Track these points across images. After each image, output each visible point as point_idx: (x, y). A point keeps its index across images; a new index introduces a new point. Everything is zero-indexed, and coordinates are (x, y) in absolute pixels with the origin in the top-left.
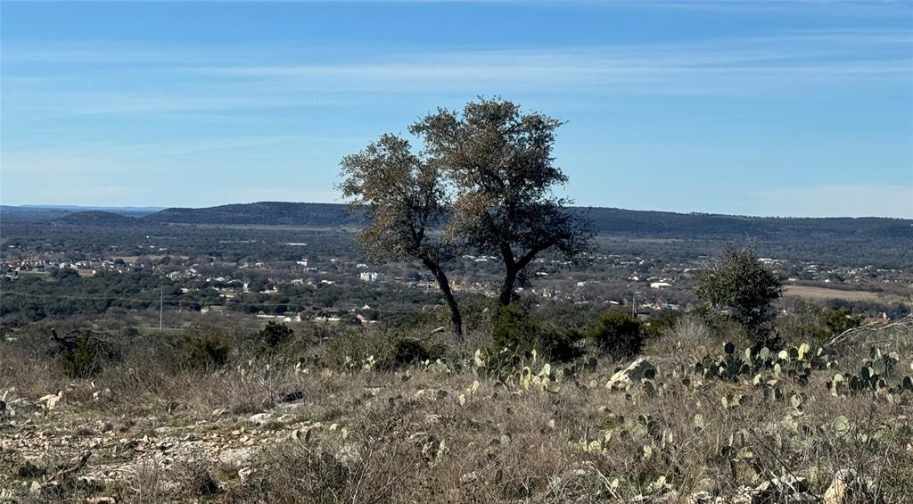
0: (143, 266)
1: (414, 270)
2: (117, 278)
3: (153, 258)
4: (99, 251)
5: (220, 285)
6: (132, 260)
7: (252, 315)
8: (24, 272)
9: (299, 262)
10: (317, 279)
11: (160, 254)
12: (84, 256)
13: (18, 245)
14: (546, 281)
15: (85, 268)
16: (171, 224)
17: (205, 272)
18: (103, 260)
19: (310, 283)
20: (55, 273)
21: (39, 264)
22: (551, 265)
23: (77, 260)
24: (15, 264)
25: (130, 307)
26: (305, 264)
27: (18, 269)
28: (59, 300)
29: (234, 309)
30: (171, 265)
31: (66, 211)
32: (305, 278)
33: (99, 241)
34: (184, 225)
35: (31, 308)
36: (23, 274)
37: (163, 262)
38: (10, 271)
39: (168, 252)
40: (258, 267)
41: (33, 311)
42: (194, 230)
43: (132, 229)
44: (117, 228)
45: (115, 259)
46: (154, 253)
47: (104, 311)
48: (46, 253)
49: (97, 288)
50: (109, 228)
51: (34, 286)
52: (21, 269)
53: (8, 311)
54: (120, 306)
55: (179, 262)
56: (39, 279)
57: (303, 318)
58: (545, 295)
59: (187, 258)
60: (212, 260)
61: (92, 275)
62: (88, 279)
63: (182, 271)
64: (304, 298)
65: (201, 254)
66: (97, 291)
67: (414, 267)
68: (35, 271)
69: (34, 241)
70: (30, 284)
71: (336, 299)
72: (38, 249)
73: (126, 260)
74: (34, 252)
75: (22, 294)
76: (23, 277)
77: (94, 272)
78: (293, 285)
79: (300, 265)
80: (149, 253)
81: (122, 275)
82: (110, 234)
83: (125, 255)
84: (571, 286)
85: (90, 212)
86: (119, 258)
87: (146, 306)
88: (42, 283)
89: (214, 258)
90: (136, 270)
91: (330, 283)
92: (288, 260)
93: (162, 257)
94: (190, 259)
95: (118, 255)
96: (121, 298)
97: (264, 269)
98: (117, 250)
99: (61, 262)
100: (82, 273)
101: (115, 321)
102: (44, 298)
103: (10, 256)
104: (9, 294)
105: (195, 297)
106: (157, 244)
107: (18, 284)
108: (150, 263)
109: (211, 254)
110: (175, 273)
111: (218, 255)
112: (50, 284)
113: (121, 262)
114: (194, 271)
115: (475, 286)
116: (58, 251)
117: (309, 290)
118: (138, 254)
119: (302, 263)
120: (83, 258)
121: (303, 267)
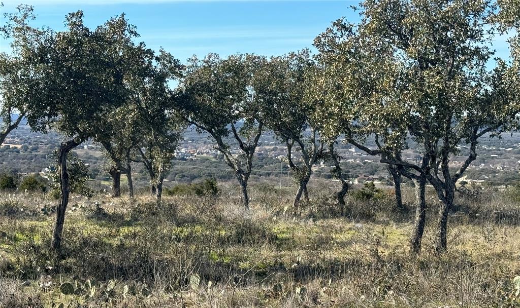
0: (263, 152)
1: (418, 154)
3: (267, 147)
7: (329, 180)
8: (199, 156)
9: (350, 150)
10: (362, 159)
11: (271, 145)
13: (193, 141)
14: (498, 160)
19: (358, 162)
22: (500, 150)
24: (194, 151)
25: (261, 175)
26: (354, 150)
27: (196, 154)
28: (222, 171)
29: (319, 177)
32: (355, 159)
36: (199, 157)
37: (273, 150)
38: (192, 155)
39: (275, 144)
41: (209, 177)
46: (268, 145)
48: (209, 145)
51: (206, 163)
52: (197, 154)
53: (196, 177)
54: (255, 174)
56: (208, 159)
57: (359, 182)
58: (498, 168)
67: (417, 152)
68: (205, 155)
69: (202, 138)
71: (376, 171)
74: (203, 144)
75: (201, 168)
78: (349, 163)
79: (351, 151)
84: (514, 163)
87: (269, 174)
90: (260, 154)
91: (369, 161)
92: (343, 148)
96: (255, 170)
101: (256, 183)
102: (213, 170)
103: (190, 147)
104: (194, 168)
107: (197, 162)
108: (266, 151)
112: (215, 162)
115: (455, 163)
117: (359, 165)
121: (353, 152)
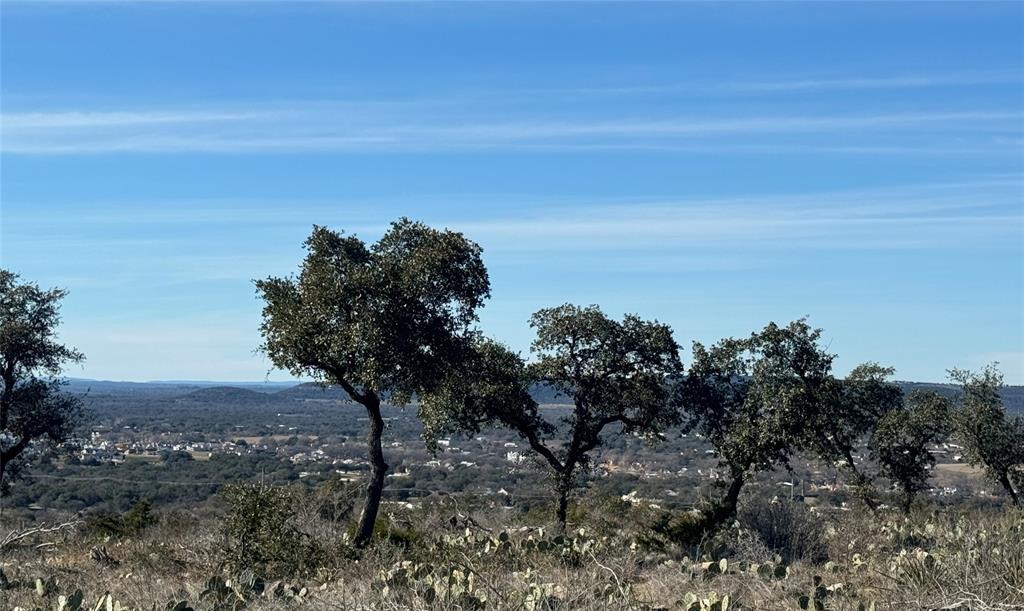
2: (232, 462)
4: (221, 431)
5: (346, 468)
6: (255, 441)
12: (202, 437)
15: (203, 450)
16: (307, 400)
17: (332, 454)
18: (223, 441)
20: (166, 456)
21: (150, 447)
23: (196, 441)
30: (298, 445)
31: (196, 387)
33: (223, 420)
34: (322, 401)
35: (125, 496)
40: (395, 447)
42: (332, 406)
43: (263, 406)
44: (247, 405)
45: (236, 439)
47: (205, 498)
49: (206, 473)
50: (237, 406)
55: (307, 443)
59: (316, 438)
60: (344, 440)
61: (207, 458)
62: (202, 463)
63: (308, 453)
64: (435, 481)
65: (334, 433)
66: (205, 476)
70: (134, 469)
72: (155, 429)
73: (248, 440)
76: (129, 461)
77: (210, 455)
80: (276, 433)
81: (240, 458)
82: (237, 412)
83: (248, 436)
85: (219, 388)
86: (242, 438)
88: (149, 467)
89: (347, 438)
93: (288, 438)
94: (320, 439)
95: (241, 436)
97: (400, 449)
98: (241, 429)
99: (176, 444)
100: (197, 456)
105: (312, 481)
106: (288, 423)
109: (344, 434)
110: (300, 455)
111: (353, 434)
113: (243, 443)
114: (321, 453)
116: (176, 431)
118: (263, 434)
119: (444, 442)
120: (201, 439)
